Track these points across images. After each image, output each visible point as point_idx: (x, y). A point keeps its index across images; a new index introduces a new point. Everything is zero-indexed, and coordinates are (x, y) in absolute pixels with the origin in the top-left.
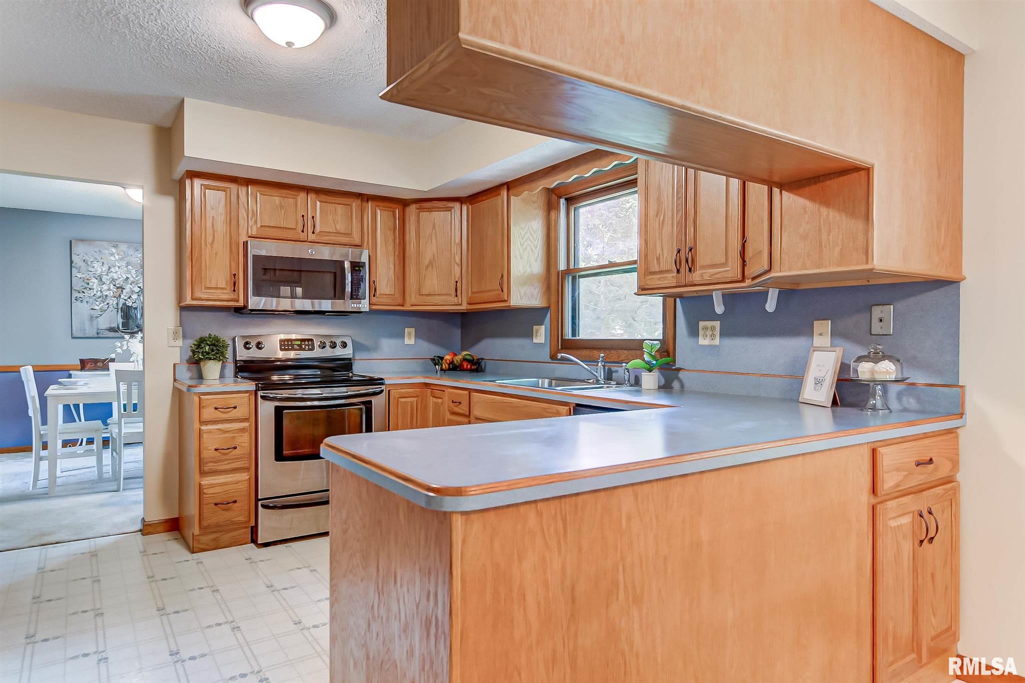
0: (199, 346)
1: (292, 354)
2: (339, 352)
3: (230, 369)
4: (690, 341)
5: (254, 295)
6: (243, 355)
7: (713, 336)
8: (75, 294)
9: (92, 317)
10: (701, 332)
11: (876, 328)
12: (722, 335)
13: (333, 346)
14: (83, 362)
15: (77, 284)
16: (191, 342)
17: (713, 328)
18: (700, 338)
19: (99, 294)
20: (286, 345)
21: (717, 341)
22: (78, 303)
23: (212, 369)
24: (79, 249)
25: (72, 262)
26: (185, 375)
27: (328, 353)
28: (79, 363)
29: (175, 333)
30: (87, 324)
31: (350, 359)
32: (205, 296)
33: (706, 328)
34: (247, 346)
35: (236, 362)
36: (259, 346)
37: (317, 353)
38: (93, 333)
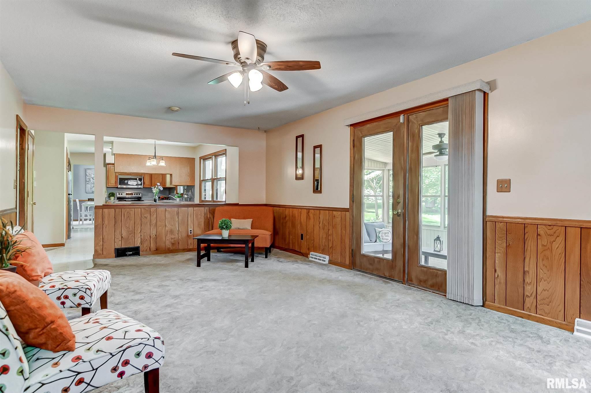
0: (109, 194)
1: (127, 196)
2: (138, 196)
3: (116, 198)
5: (119, 185)
6: (118, 196)
8: (87, 182)
9: (91, 188)
13: (137, 194)
14: (89, 199)
15: (87, 180)
16: (109, 193)
19: (93, 182)
20: (127, 194)
22: (88, 185)
23: (112, 198)
24: (88, 171)
25: (86, 174)
26: (107, 199)
27: (136, 196)
28: (88, 199)
29: (106, 192)
30: (90, 189)
31: (141, 197)
32: (110, 185)
34: (119, 194)
35: (117, 197)
36: (122, 194)
37: (134, 196)
38: (91, 192)
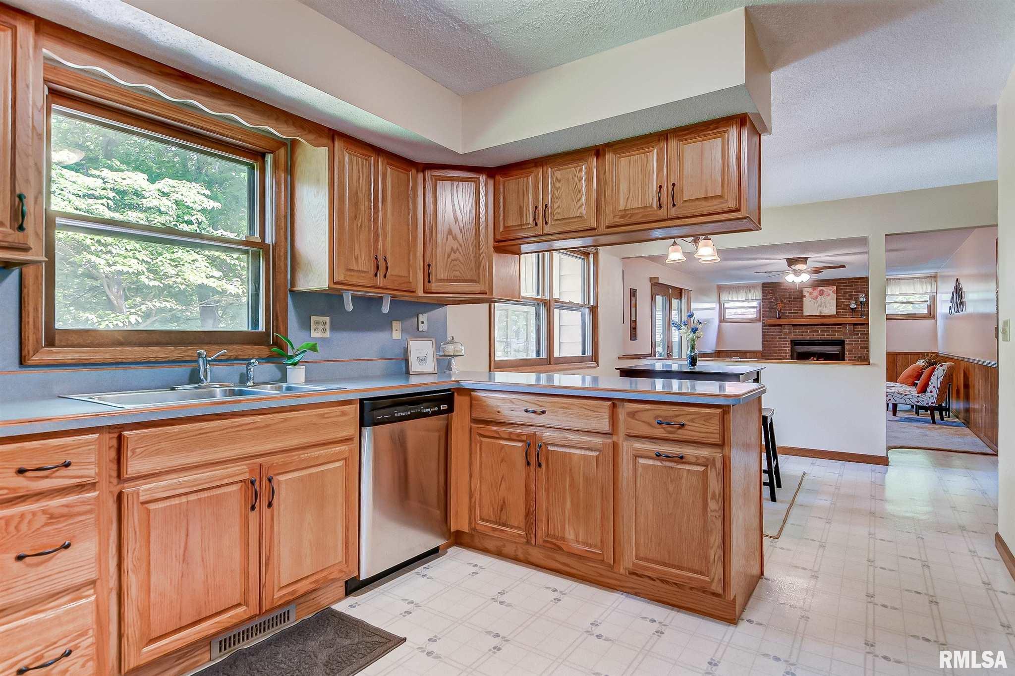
4: (302, 334)
7: (324, 330)
10: (313, 326)
11: (422, 327)
12: (333, 328)
17: (324, 323)
18: (312, 331)
21: (327, 334)
33: (317, 323)
